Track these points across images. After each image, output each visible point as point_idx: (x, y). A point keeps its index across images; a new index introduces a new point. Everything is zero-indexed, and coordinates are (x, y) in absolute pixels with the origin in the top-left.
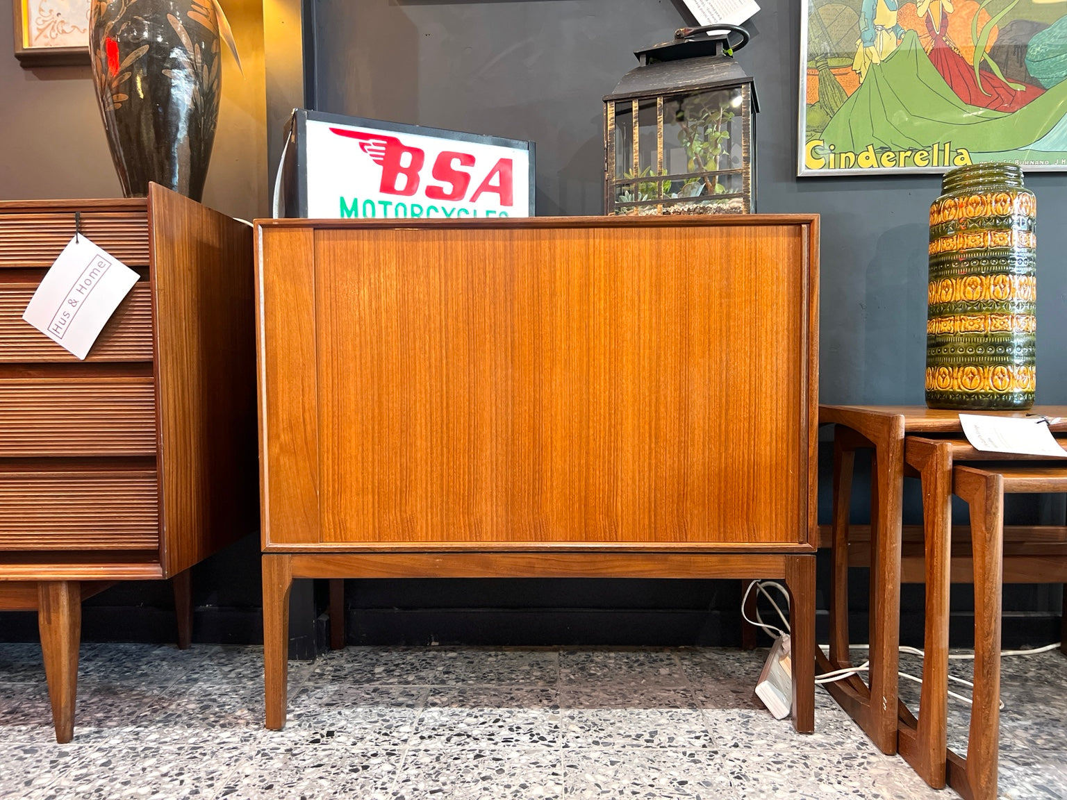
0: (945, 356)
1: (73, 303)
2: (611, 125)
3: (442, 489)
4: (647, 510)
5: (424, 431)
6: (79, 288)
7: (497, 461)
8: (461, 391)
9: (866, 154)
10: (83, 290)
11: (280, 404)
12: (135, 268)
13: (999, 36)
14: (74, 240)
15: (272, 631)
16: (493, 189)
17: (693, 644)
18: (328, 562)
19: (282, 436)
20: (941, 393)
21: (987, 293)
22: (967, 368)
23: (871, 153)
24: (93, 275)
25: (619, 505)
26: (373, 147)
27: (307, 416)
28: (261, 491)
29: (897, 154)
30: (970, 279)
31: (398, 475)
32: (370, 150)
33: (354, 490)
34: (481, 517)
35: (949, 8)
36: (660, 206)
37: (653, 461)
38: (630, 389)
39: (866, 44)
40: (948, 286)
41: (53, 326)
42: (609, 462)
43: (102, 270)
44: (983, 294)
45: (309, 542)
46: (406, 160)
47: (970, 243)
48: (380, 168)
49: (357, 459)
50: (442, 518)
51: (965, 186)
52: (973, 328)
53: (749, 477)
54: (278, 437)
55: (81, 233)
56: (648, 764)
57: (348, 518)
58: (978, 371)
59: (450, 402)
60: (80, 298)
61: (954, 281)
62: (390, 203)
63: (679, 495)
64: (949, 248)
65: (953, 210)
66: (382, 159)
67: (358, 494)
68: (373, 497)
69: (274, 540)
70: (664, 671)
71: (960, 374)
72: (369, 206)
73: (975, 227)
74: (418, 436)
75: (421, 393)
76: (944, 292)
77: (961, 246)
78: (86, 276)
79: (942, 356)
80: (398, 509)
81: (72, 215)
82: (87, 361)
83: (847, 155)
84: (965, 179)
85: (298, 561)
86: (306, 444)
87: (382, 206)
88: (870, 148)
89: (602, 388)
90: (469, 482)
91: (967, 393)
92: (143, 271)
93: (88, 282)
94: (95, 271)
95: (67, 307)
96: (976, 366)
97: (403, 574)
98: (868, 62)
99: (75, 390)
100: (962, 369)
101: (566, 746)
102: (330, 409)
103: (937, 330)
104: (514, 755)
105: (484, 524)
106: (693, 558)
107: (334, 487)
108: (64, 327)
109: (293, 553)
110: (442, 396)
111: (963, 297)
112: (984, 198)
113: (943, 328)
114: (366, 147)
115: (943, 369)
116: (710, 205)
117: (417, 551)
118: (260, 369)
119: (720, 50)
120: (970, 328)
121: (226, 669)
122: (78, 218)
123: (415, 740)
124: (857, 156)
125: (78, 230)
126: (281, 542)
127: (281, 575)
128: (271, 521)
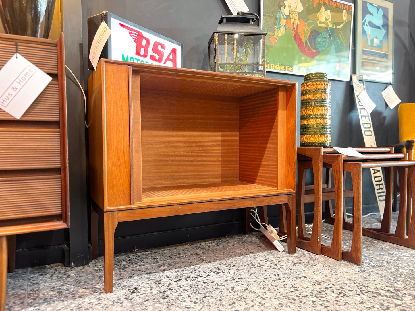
1: (15, 89)
9: (277, 65)
10: (21, 83)
11: (113, 144)
12: (50, 74)
13: (310, 34)
14: (15, 56)
15: (109, 247)
16: (170, 60)
17: (230, 235)
18: (134, 213)
19: (114, 158)
20: (309, 143)
21: (322, 112)
22: (317, 135)
23: (279, 65)
24: (26, 75)
26: (134, 35)
27: (125, 148)
28: (104, 184)
29: (285, 67)
30: (318, 108)
32: (132, 36)
35: (299, 23)
36: (235, 74)
39: (278, 29)
40: (311, 109)
45: (126, 205)
46: (144, 42)
47: (318, 96)
48: (136, 44)
51: (313, 79)
54: (112, 159)
55: (19, 53)
58: (320, 136)
60: (19, 86)
61: (313, 108)
65: (312, 86)
66: (136, 40)
69: (109, 206)
70: (230, 244)
71: (315, 137)
72: (132, 59)
73: (319, 92)
76: (309, 111)
77: (315, 97)
79: (309, 131)
81: (14, 43)
82: (21, 120)
83: (272, 65)
84: (313, 77)
85: (120, 214)
86: (125, 161)
87: (136, 59)
88: (278, 63)
91: (317, 143)
92: (54, 76)
93: (24, 79)
94: (28, 73)
95: (10, 91)
96: (320, 134)
97: (166, 215)
98: (278, 36)
100: (315, 135)
101: (230, 273)
103: (307, 123)
104: (216, 279)
108: (8, 101)
109: (118, 211)
111: (316, 113)
112: (321, 83)
113: (309, 122)
114: (131, 34)
115: (309, 136)
117: (172, 205)
118: (104, 128)
119: (251, 22)
120: (318, 123)
122: (16, 45)
124: (275, 66)
125: (17, 51)
126: (113, 206)
127: (113, 222)
128: (108, 197)
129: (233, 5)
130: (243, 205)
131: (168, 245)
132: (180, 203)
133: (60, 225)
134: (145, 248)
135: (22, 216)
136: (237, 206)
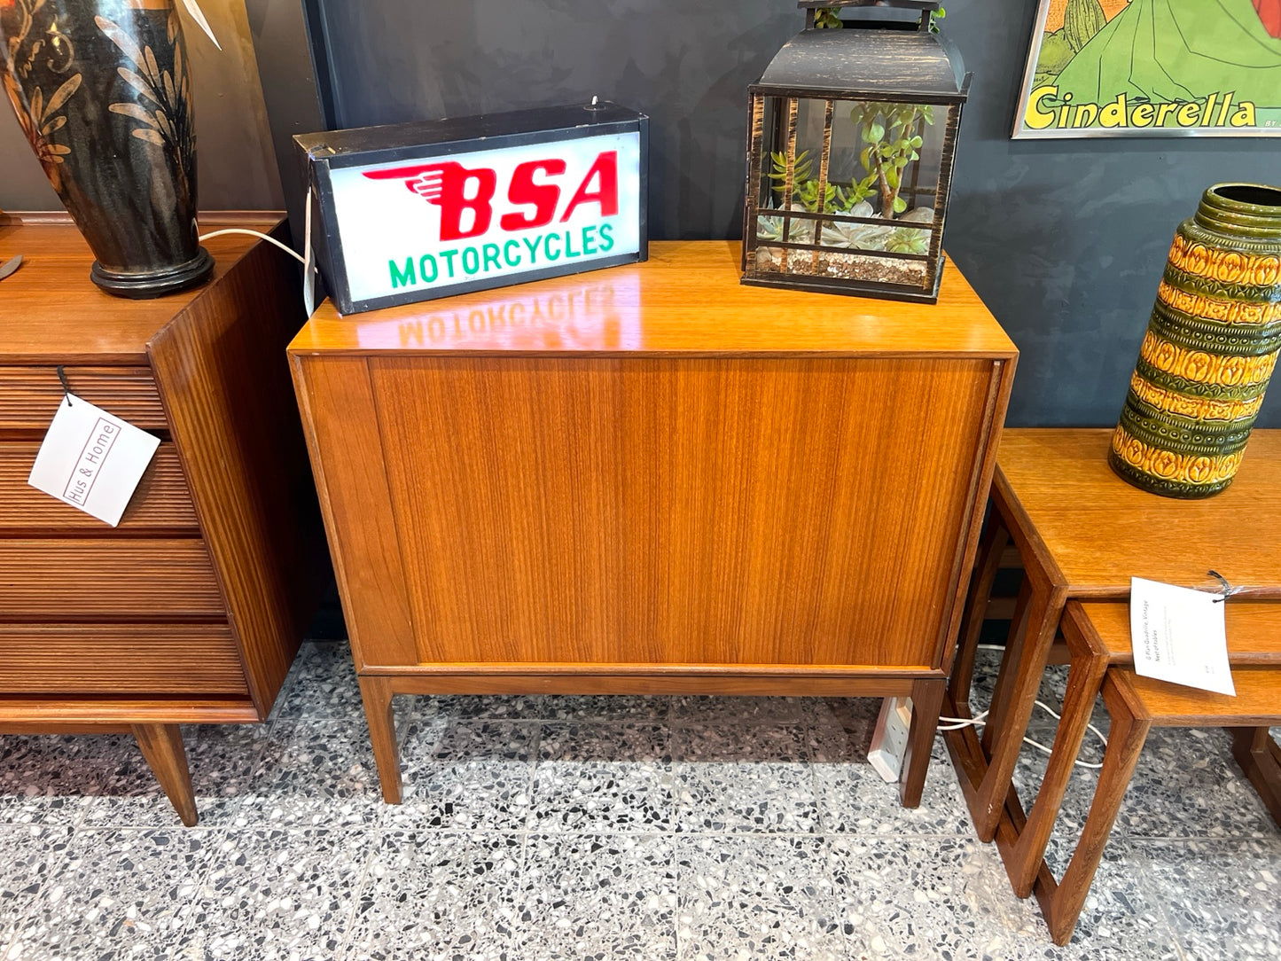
0: (1144, 429)
1: (86, 472)
2: (757, 130)
3: (547, 618)
4: (771, 638)
5: (523, 566)
6: (90, 457)
7: (607, 594)
8: (565, 529)
9: (1114, 106)
10: (95, 459)
11: (354, 543)
12: (151, 431)
16: (593, 197)
18: (429, 682)
19: (362, 573)
20: (1128, 466)
21: (1214, 376)
22: (1164, 453)
23: (1121, 107)
24: (101, 441)
25: (742, 633)
26: (425, 183)
27: (387, 555)
29: (1157, 107)
30: (1198, 355)
31: (497, 606)
32: (420, 188)
33: (449, 619)
34: (591, 643)
37: (782, 596)
38: (761, 529)
40: (1169, 352)
41: (69, 493)
42: (734, 596)
44: (1208, 376)
45: (406, 666)
46: (471, 188)
47: (1211, 312)
48: (438, 208)
49: (449, 591)
50: (548, 642)
52: (1185, 412)
53: (887, 610)
54: (357, 573)
56: (756, 860)
57: (446, 642)
58: (1177, 459)
59: (552, 539)
60: (94, 467)
61: (1178, 351)
62: (456, 252)
63: (808, 624)
64: (1184, 307)
66: (439, 196)
67: (454, 623)
68: (472, 624)
69: (367, 664)
71: (1155, 456)
72: (428, 264)
73: (1222, 294)
74: (517, 570)
75: (517, 530)
76: (1162, 356)
77: (1199, 312)
78: (93, 442)
79: (1140, 427)
80: (500, 634)
81: (53, 370)
83: (1087, 108)
85: (397, 682)
86: (390, 579)
87: (445, 258)
89: (729, 528)
90: (577, 612)
91: (1156, 478)
92: (161, 433)
93: (98, 450)
94: (103, 437)
95: (80, 476)
96: (1175, 453)
99: (116, 554)
100: (1158, 451)
101: (679, 830)
102: (413, 545)
103: (1144, 396)
104: (630, 844)
105: (594, 649)
106: (816, 680)
107: (427, 616)
108: (83, 495)
109: (391, 675)
110: (541, 534)
111: (1183, 373)
112: (1246, 260)
113: (1149, 397)
114: (415, 186)
115: (1137, 442)
120: (1181, 410)
121: (327, 687)
122: (62, 376)
123: (532, 821)
125: (68, 388)
126: (376, 665)
127: (381, 693)
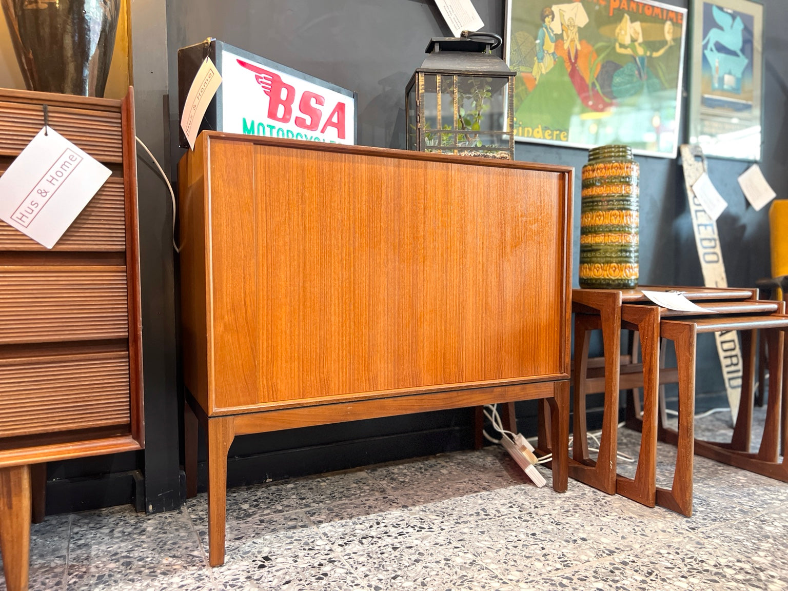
0: (599, 257)
1: (41, 193)
2: (422, 89)
3: (350, 353)
4: (480, 359)
5: (337, 309)
6: (50, 179)
7: (388, 330)
8: (364, 279)
9: (537, 129)
10: (54, 181)
11: (224, 290)
12: (107, 164)
13: (601, 69)
14: (43, 132)
15: (217, 482)
16: (334, 125)
18: (265, 419)
19: (226, 317)
20: (596, 280)
21: (623, 221)
22: (612, 265)
23: (540, 130)
24: (64, 167)
25: (464, 356)
26: (264, 80)
27: (248, 300)
28: (208, 365)
29: (552, 132)
30: (614, 212)
31: (318, 345)
32: (262, 82)
33: (284, 359)
34: (377, 373)
35: (579, 47)
36: (456, 151)
37: (484, 326)
38: (471, 278)
39: (540, 61)
40: (600, 215)
41: (18, 215)
42: (459, 327)
43: (74, 164)
44: (621, 221)
45: (248, 404)
46: (284, 94)
47: (613, 191)
48: (268, 98)
49: (286, 333)
50: (350, 376)
51: (605, 157)
52: (615, 241)
53: (535, 333)
54: (223, 318)
55: (49, 125)
56: (503, 529)
57: (279, 381)
58: (618, 266)
59: (356, 287)
60: (51, 189)
61: (604, 213)
62: (274, 127)
63: (498, 347)
64: (601, 193)
66: (269, 91)
67: (287, 362)
68: (299, 363)
69: (218, 406)
73: (616, 182)
74: (333, 314)
75: (335, 280)
76: (597, 219)
77: (608, 192)
78: (57, 167)
79: (597, 257)
80: (318, 371)
81: (40, 108)
82: (54, 250)
83: (528, 129)
84: (605, 153)
85: (239, 420)
86: (247, 323)
87: (269, 128)
88: (540, 126)
89: (455, 276)
90: (369, 347)
91: (611, 279)
92: (116, 167)
93: (59, 174)
94: (66, 164)
95: (35, 196)
96: (617, 263)
97: (323, 422)
98: (540, 73)
99: (40, 277)
100: (609, 265)
101: (443, 529)
102: (265, 293)
103: (593, 242)
104: (417, 542)
105: (379, 378)
106: (509, 388)
107: (268, 357)
108: (31, 216)
109: (235, 414)
110: (350, 282)
111: (610, 223)
112: (621, 165)
113: (597, 240)
114: (260, 80)
115: (597, 265)
116: (488, 154)
117: (335, 402)
118: (209, 260)
119: (489, 51)
120: (613, 241)
122: (45, 111)
123: (338, 549)
124: (533, 130)
125: (46, 122)
126: (225, 407)
127: (225, 435)
128: (216, 389)
129: (454, 16)
130: (469, 401)
131: (328, 471)
132: (349, 399)
133: (127, 444)
134: (286, 477)
135: (57, 428)
136: (457, 403)
